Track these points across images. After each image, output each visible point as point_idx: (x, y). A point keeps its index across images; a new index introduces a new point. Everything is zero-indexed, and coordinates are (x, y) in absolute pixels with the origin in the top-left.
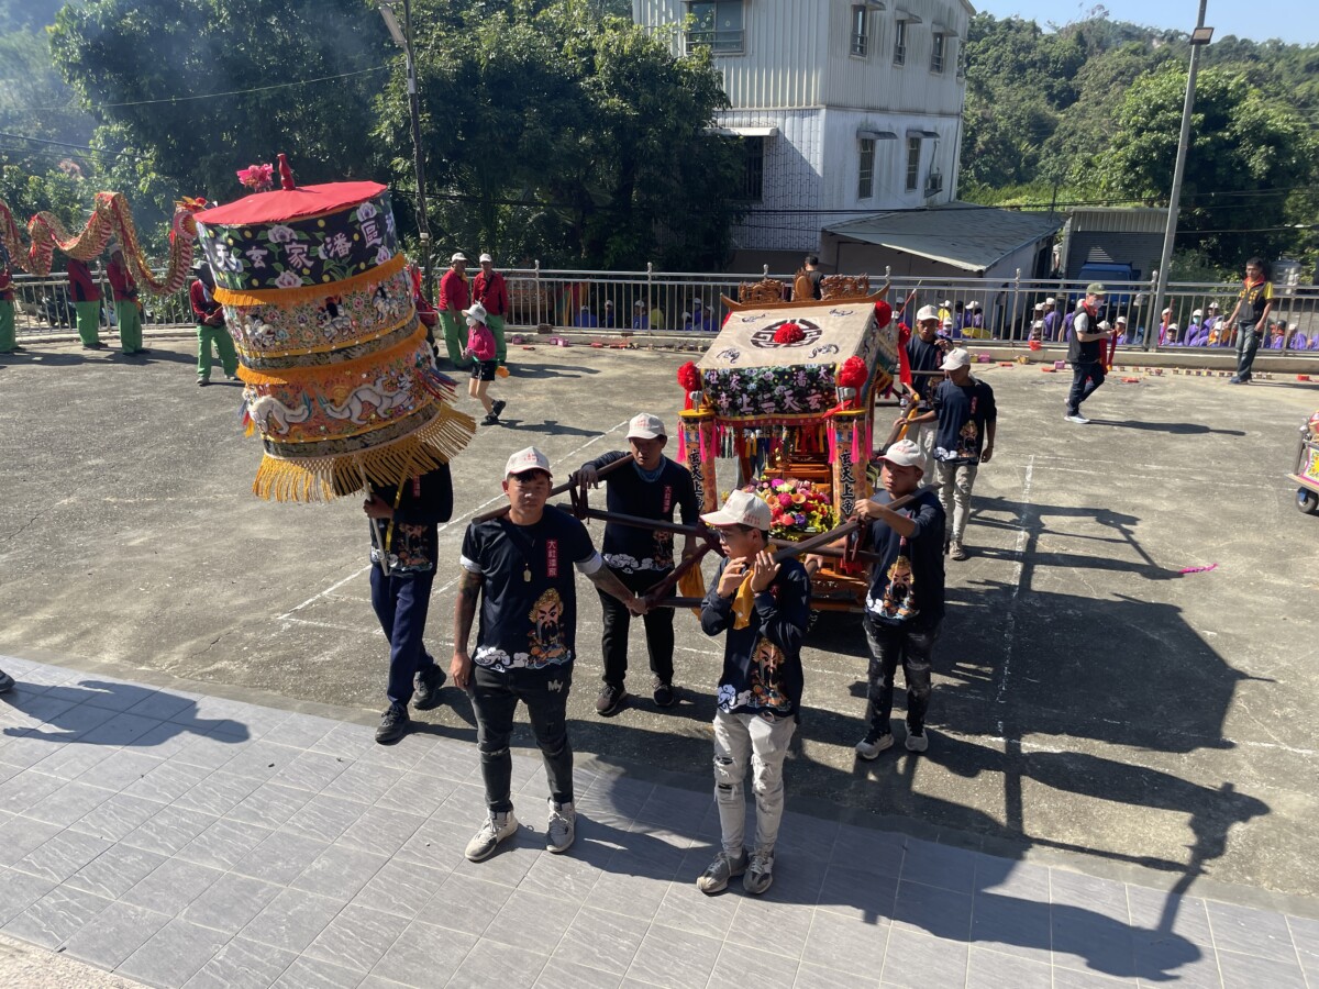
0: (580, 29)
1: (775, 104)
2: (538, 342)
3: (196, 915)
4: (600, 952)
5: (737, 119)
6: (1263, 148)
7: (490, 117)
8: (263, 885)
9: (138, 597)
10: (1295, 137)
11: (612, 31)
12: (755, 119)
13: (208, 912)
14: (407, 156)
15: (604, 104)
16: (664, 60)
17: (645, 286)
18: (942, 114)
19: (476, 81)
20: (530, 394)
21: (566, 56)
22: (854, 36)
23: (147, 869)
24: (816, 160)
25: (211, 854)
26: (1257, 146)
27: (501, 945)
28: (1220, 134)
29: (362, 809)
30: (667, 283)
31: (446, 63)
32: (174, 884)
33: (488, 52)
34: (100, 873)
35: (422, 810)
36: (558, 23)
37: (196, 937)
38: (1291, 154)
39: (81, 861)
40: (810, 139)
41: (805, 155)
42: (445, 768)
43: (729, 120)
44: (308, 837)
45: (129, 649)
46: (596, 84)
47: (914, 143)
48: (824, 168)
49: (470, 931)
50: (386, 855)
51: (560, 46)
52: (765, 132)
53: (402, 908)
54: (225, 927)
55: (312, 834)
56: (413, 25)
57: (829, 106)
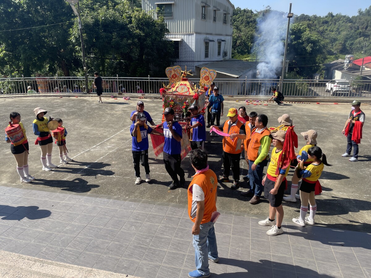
0: (127, 11)
1: (182, 32)
2: (118, 97)
3: (36, 241)
4: (142, 243)
5: (172, 36)
6: (310, 44)
7: (103, 35)
8: (54, 233)
9: (10, 167)
10: (318, 41)
11: (136, 12)
12: (176, 36)
13: (40, 240)
14: (80, 46)
15: (135, 32)
16: (151, 20)
17: (148, 82)
18: (227, 35)
19: (99, 25)
20: (117, 111)
21: (124, 18)
22: (202, 14)
23: (22, 231)
24: (193, 47)
25: (39, 227)
26: (308, 44)
27: (117, 243)
28: (299, 41)
29: (78, 215)
30: (154, 81)
31: (90, 20)
32: (29, 234)
33: (102, 17)
34: (9, 233)
35: (94, 214)
36: (121, 9)
37: (37, 246)
38: (317, 46)
39: (3, 231)
40: (191, 42)
41: (190, 46)
42: (99, 204)
43: (169, 36)
44: (64, 222)
45: (9, 180)
46: (132, 26)
47: (219, 43)
48: (195, 50)
49: (109, 240)
50: (86, 225)
51: (122, 16)
52: (179, 40)
53: (91, 236)
54: (45, 244)
55: (65, 221)
56: (80, 9)
57: (196, 33)
